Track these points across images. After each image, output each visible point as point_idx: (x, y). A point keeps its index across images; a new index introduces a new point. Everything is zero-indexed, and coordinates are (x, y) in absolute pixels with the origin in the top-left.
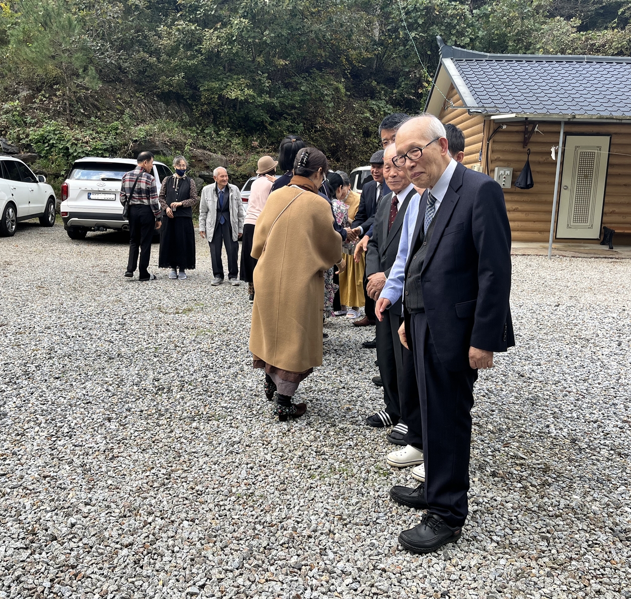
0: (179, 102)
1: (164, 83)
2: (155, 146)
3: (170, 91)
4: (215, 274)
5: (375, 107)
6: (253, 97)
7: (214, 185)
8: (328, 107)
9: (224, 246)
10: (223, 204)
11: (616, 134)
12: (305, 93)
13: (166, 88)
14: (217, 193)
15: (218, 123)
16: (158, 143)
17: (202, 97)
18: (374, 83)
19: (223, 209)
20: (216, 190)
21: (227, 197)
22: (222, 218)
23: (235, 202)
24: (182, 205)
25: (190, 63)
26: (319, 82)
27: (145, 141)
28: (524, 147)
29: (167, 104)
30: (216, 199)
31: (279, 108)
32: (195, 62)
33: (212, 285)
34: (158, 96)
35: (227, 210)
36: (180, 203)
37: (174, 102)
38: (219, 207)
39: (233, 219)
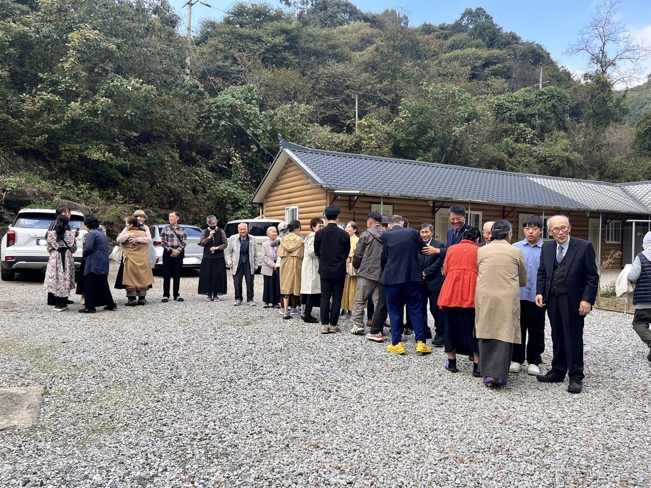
0: (37, 158)
1: (25, 141)
2: (26, 196)
3: (30, 149)
4: (236, 298)
5: (199, 172)
6: (112, 159)
7: (238, 235)
8: (169, 170)
9: (244, 278)
10: (245, 248)
11: (395, 204)
12: (150, 159)
13: (27, 146)
14: (240, 241)
15: (73, 178)
16: (28, 193)
17: (62, 155)
18: (194, 154)
19: (245, 252)
20: (240, 238)
21: (248, 244)
22: (244, 258)
23: (253, 247)
24: (219, 249)
25: (54, 127)
26: (160, 151)
27: (17, 191)
28: (350, 210)
29: (26, 159)
30: (240, 245)
31: (129, 169)
32: (57, 126)
33: (235, 305)
34: (16, 151)
35: (248, 253)
36: (217, 248)
37: (32, 158)
38: (242, 250)
39: (251, 259)
